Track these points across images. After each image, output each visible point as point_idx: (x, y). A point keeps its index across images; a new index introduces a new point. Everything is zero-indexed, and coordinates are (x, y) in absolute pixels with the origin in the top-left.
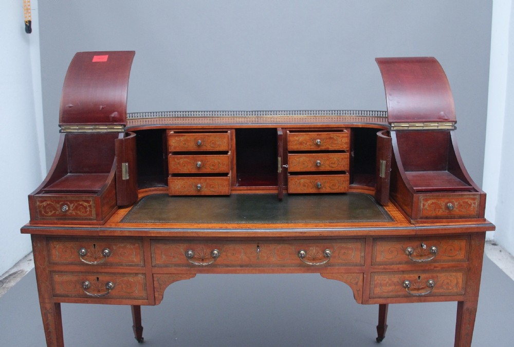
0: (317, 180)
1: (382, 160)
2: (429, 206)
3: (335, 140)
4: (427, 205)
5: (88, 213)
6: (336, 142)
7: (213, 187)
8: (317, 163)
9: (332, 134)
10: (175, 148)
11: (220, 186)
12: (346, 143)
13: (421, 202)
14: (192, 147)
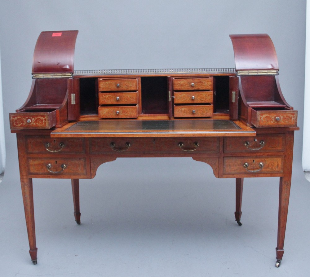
0: (192, 108)
1: (233, 91)
2: (264, 119)
3: (204, 83)
4: (262, 117)
5: (44, 124)
6: (204, 85)
7: (127, 113)
8: (192, 98)
9: (201, 80)
10: (103, 89)
11: (131, 112)
12: (211, 85)
13: (258, 116)
14: (113, 88)
